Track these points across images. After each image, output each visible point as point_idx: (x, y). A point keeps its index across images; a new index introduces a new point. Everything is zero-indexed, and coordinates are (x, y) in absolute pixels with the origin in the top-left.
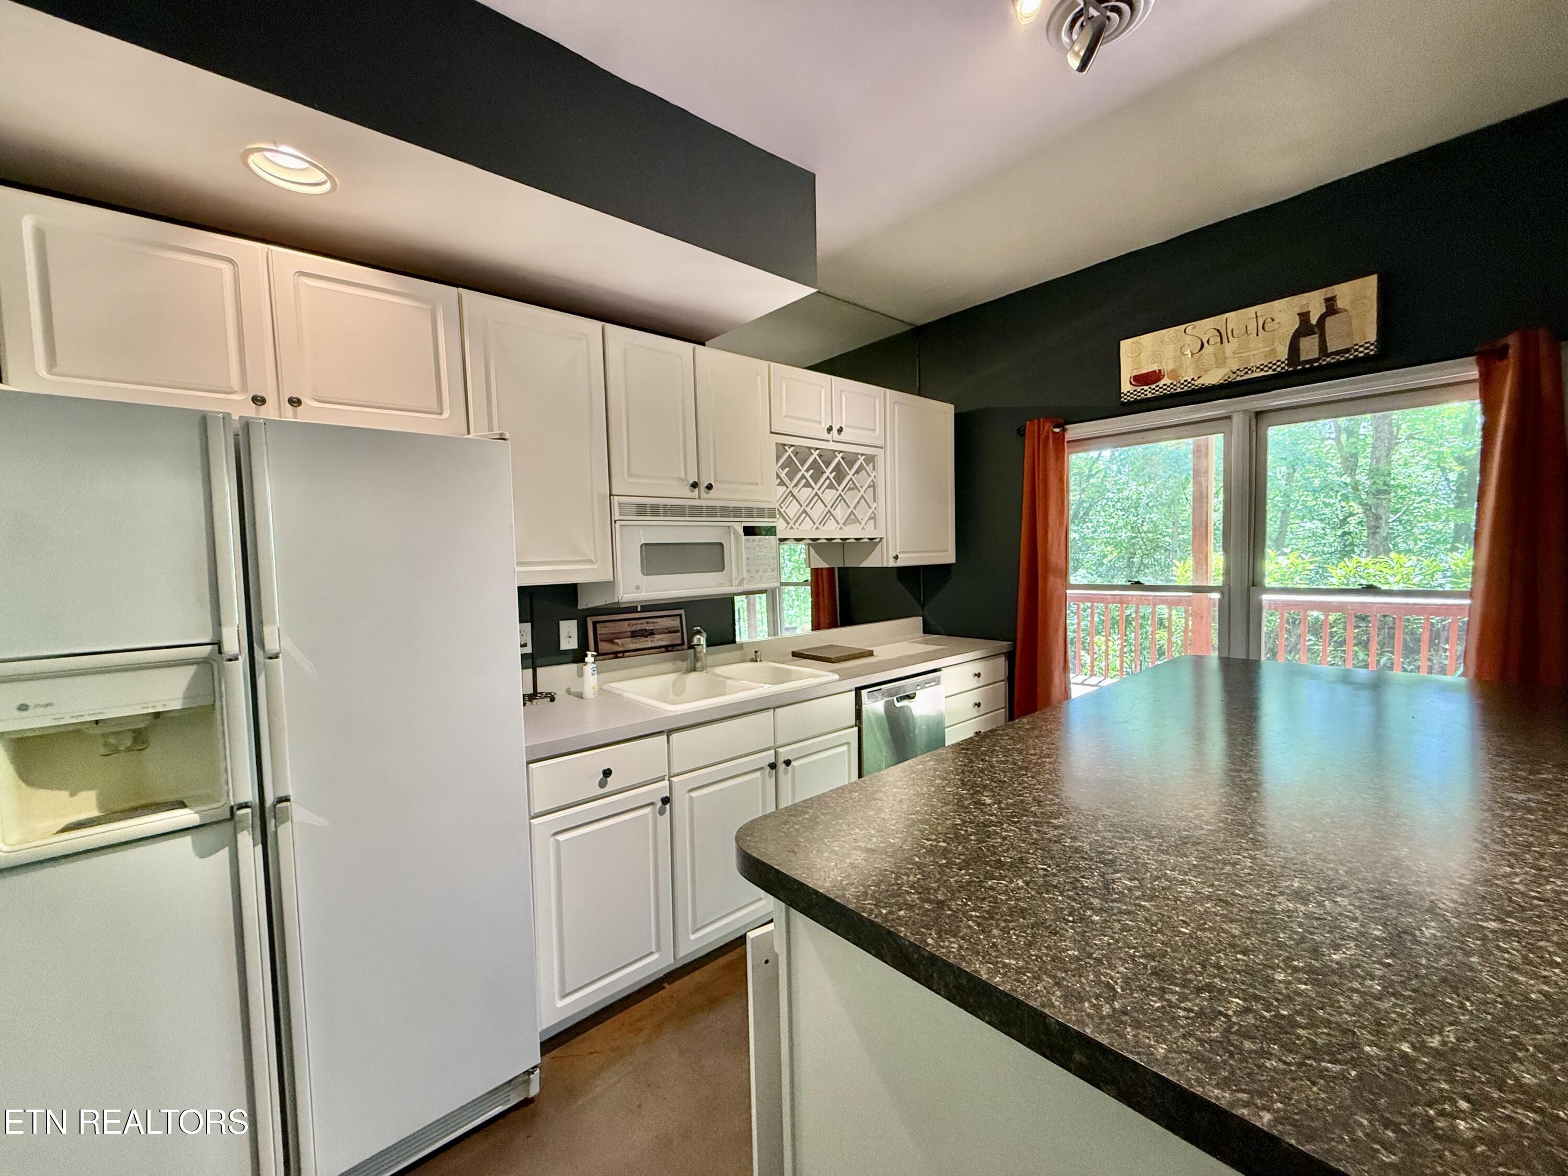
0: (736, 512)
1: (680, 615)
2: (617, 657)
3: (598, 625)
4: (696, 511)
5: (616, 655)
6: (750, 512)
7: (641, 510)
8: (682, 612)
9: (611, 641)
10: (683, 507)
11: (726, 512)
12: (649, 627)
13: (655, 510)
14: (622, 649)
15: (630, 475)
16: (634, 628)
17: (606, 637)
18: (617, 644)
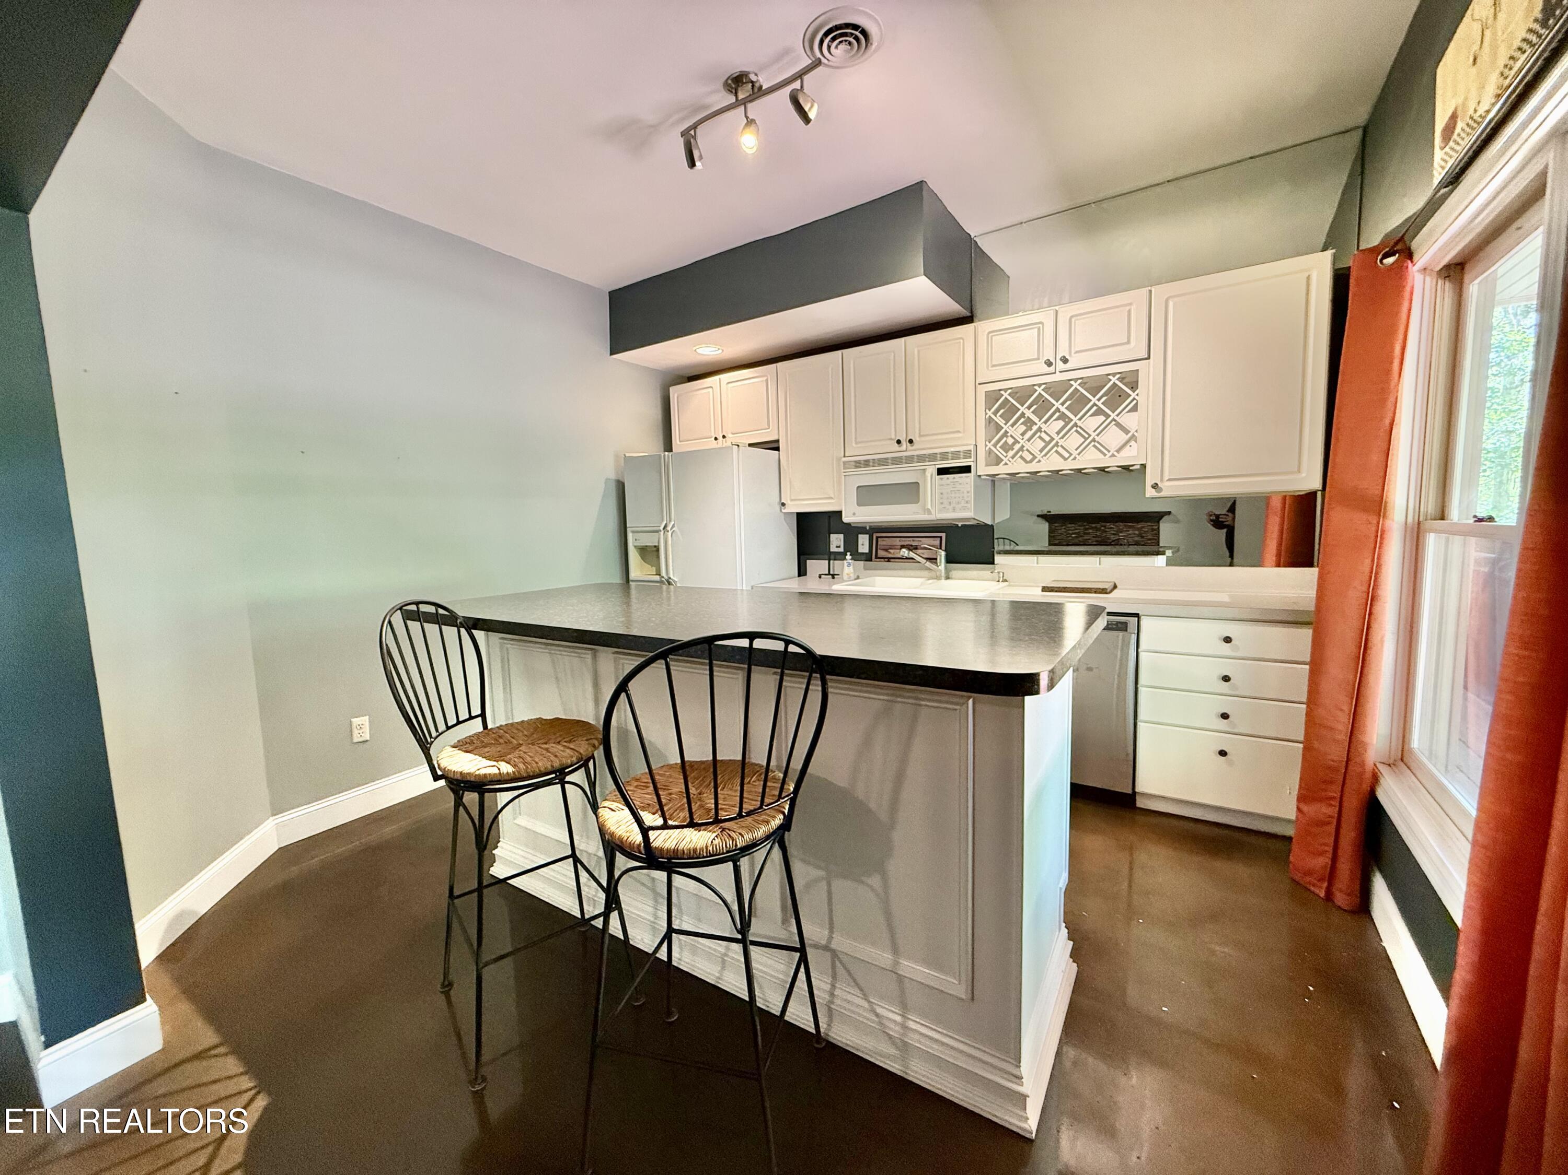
0: (932, 457)
1: (941, 537)
2: (889, 561)
3: (879, 539)
4: (897, 461)
5: (889, 560)
6: (944, 456)
7: (858, 464)
8: (943, 535)
9: (886, 550)
10: (886, 459)
11: (921, 458)
12: (914, 544)
13: (867, 463)
14: (893, 556)
15: (856, 443)
16: (903, 543)
17: (883, 547)
18: (890, 553)
